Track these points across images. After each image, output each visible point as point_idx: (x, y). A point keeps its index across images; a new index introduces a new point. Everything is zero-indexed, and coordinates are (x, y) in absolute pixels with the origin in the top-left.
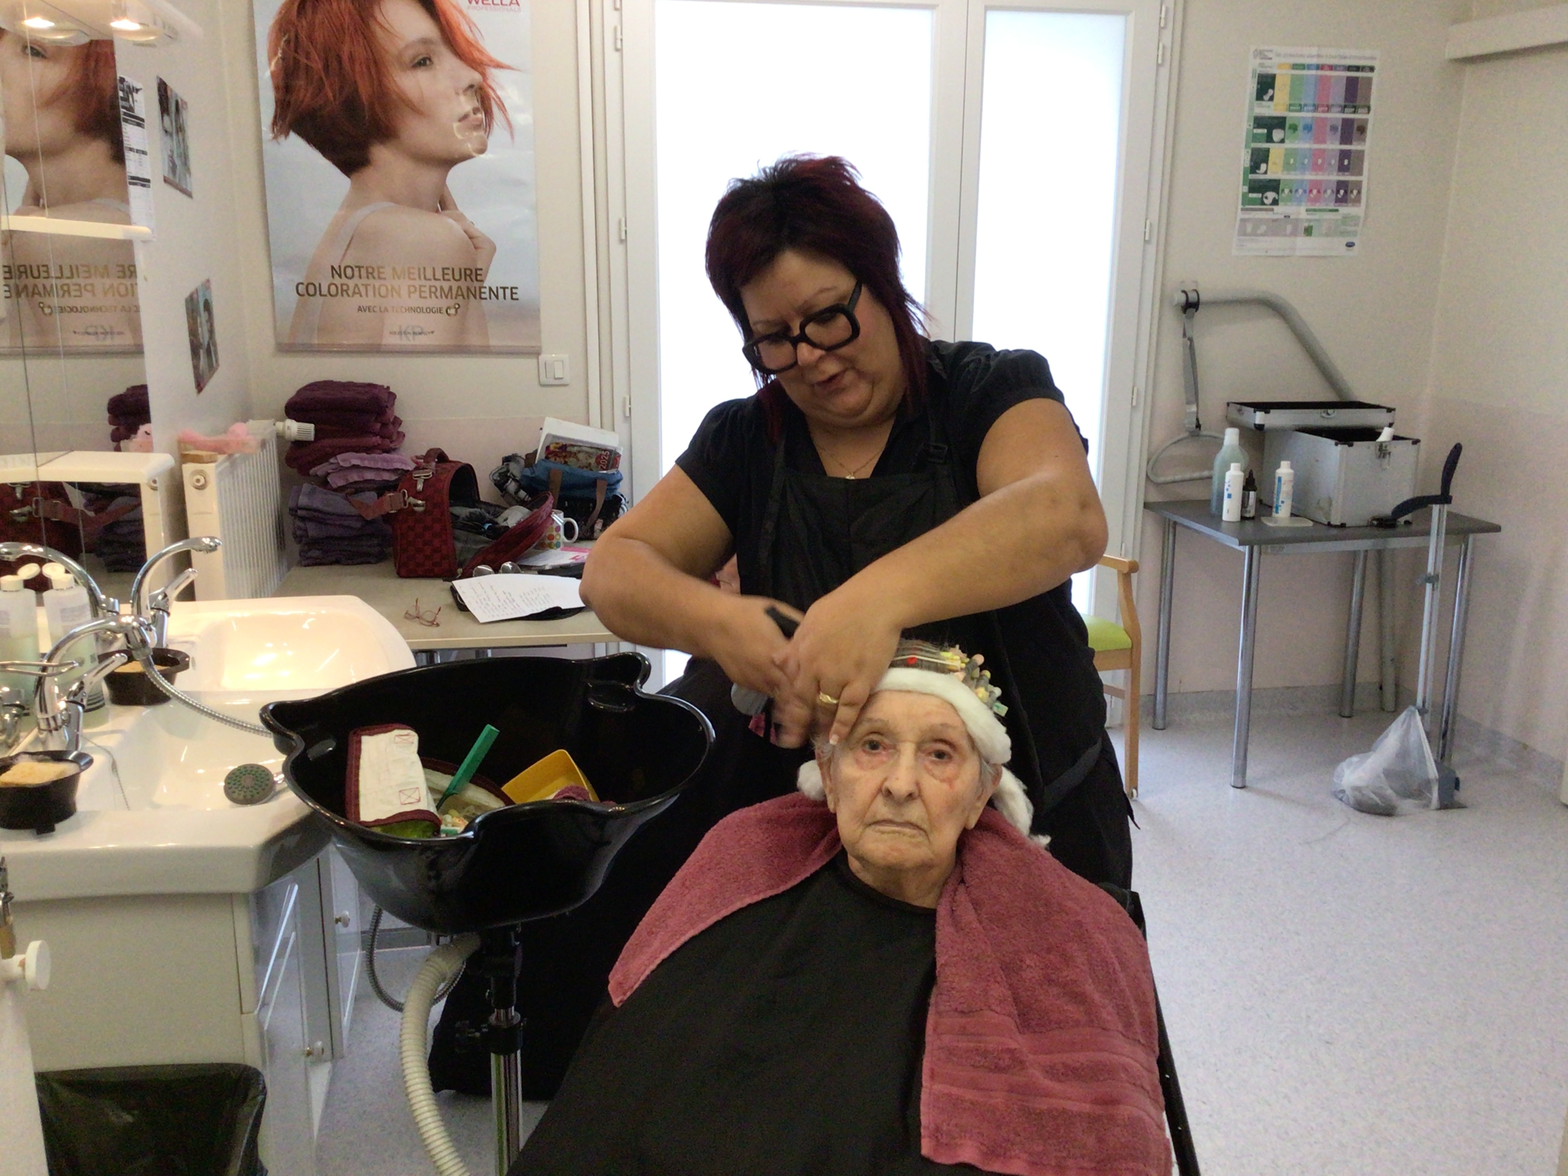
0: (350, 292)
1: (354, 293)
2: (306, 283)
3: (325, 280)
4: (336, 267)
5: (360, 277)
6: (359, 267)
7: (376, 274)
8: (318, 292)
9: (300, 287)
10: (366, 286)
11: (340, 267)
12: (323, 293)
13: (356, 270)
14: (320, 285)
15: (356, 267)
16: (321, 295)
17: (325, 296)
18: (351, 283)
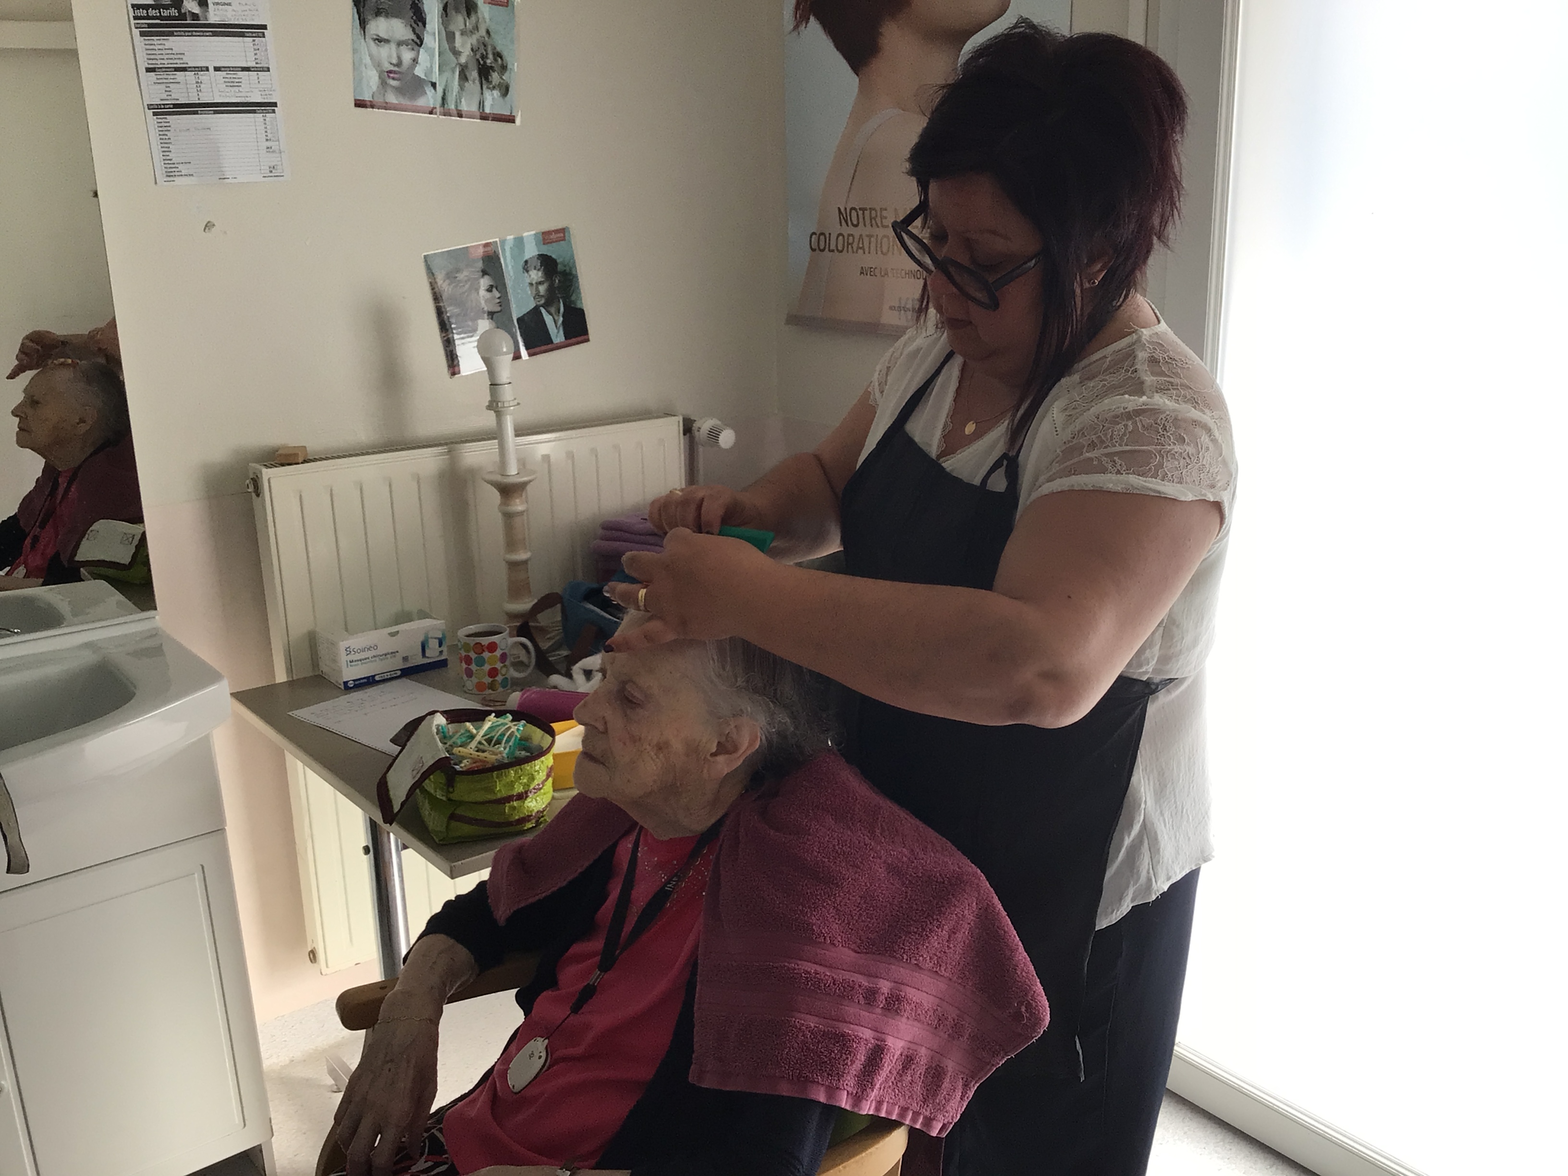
0: (855, 245)
1: (859, 248)
2: (818, 234)
3: (834, 227)
4: (843, 210)
5: (865, 225)
6: (863, 210)
7: (878, 220)
8: (827, 246)
9: (814, 236)
10: (870, 236)
11: (846, 209)
12: (831, 248)
13: (860, 213)
14: (830, 234)
15: (860, 209)
16: (829, 250)
17: (833, 251)
18: (857, 232)
